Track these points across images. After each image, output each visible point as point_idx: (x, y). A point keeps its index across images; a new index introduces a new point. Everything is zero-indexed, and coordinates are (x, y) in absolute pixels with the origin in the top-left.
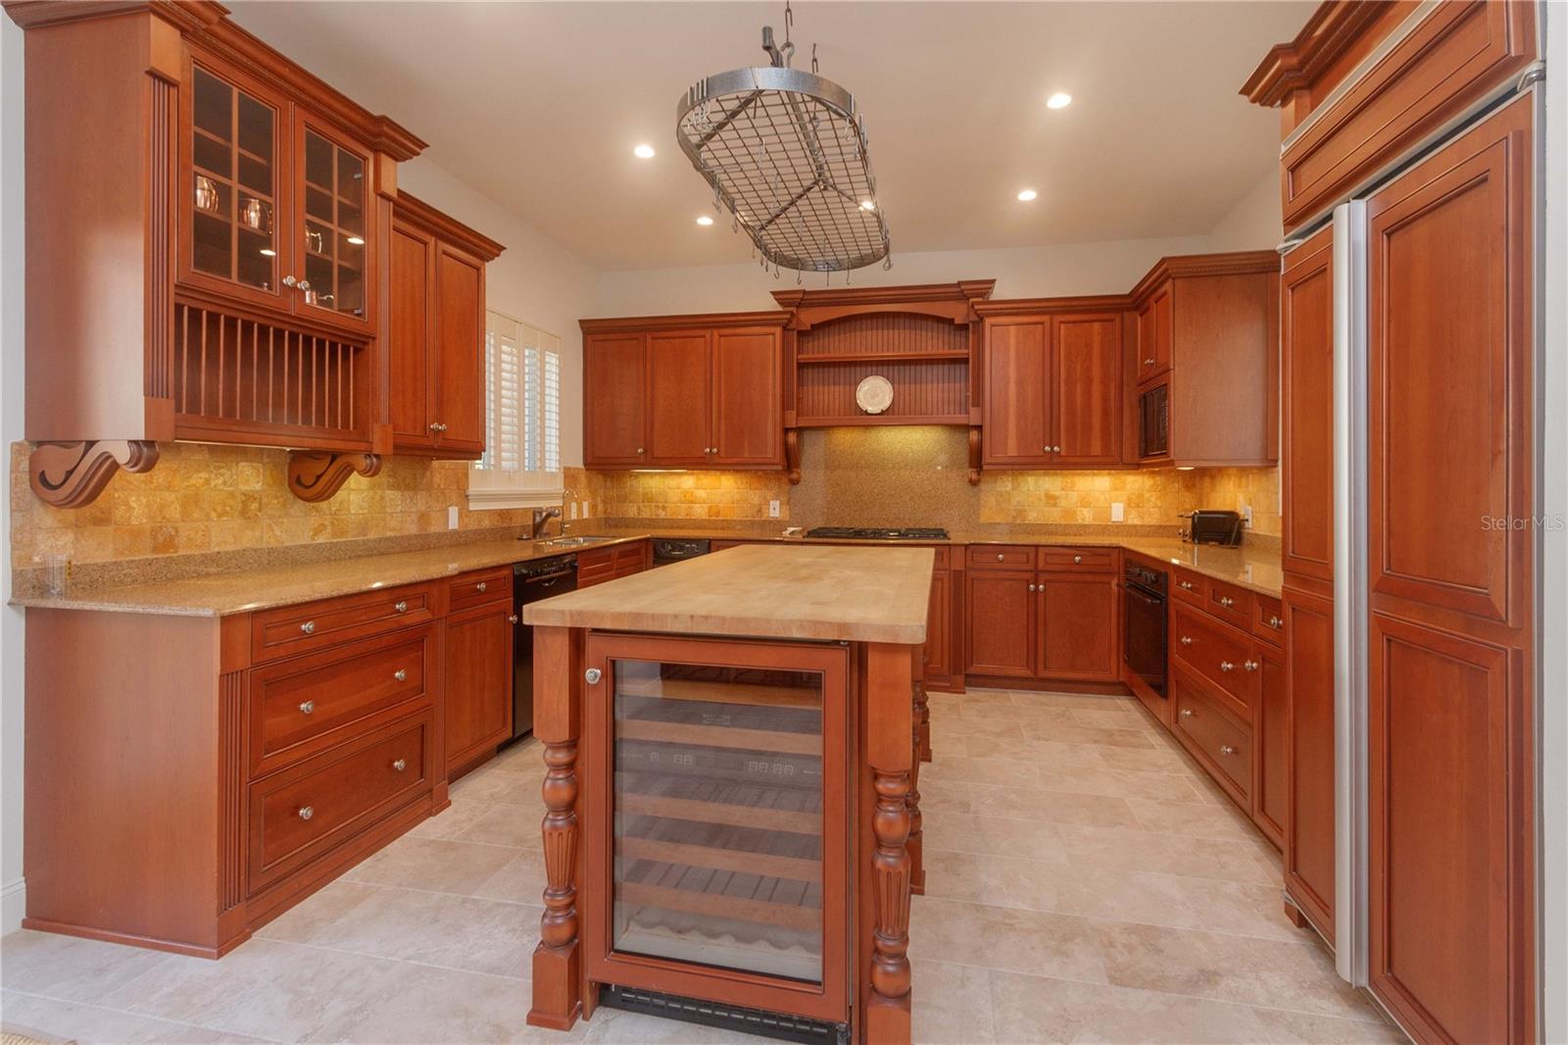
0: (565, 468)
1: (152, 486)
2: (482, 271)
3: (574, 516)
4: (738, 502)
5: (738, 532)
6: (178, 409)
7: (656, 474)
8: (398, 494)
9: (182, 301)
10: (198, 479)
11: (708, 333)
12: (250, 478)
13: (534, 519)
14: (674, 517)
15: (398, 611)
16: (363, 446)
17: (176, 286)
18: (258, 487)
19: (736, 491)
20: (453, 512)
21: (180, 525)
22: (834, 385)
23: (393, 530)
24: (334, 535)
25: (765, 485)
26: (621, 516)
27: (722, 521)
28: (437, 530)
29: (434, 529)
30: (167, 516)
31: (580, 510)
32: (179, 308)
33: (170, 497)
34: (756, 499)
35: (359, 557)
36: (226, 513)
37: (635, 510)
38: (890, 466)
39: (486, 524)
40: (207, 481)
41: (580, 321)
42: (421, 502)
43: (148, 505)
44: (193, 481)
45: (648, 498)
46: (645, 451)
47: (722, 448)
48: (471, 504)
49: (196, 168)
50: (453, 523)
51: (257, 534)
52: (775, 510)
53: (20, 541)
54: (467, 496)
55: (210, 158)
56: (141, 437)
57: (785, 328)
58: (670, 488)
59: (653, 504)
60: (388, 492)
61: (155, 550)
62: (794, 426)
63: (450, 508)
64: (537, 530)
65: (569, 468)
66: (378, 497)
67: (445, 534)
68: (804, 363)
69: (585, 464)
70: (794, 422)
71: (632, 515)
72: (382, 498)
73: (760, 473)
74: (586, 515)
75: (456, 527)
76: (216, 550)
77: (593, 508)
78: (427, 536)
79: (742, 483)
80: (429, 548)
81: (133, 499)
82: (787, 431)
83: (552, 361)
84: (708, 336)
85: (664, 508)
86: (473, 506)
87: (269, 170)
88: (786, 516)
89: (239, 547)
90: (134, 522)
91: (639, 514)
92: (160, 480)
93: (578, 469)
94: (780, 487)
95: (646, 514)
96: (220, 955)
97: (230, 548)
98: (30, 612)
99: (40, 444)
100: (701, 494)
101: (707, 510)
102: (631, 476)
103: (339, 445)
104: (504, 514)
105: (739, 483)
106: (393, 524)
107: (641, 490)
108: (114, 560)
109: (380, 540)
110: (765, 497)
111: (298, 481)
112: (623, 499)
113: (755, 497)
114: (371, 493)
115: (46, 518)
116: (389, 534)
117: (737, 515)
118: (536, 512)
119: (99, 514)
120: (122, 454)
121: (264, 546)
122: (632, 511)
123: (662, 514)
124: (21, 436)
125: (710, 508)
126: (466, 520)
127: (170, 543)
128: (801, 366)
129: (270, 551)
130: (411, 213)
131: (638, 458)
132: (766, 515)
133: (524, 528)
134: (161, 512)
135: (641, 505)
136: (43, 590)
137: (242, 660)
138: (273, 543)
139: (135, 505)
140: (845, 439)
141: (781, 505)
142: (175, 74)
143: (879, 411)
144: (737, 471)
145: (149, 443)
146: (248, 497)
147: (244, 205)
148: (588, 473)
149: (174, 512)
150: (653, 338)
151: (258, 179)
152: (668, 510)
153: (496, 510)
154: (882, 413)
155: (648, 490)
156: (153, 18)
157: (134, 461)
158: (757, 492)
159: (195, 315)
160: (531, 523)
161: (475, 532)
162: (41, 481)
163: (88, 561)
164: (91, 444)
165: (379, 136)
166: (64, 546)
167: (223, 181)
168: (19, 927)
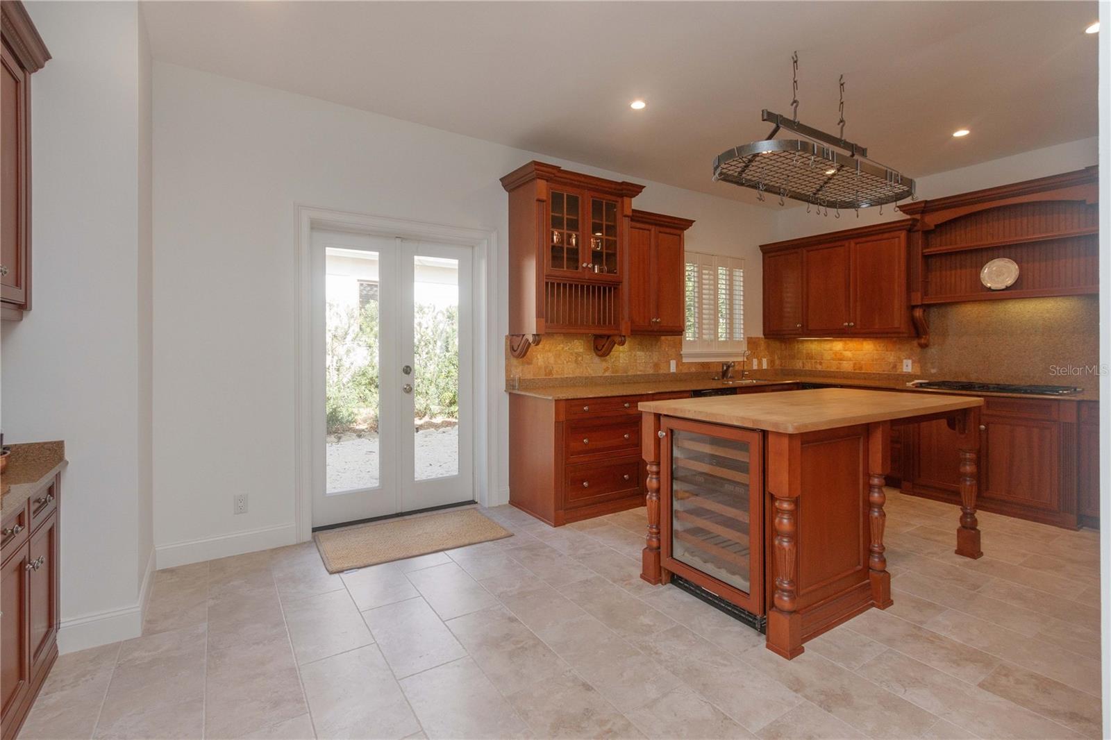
0: (748, 338)
2: (682, 236)
3: (755, 367)
4: (876, 360)
5: (877, 382)
6: (547, 321)
7: (815, 340)
8: (642, 353)
9: (547, 281)
10: (560, 347)
11: (846, 243)
12: (578, 346)
13: (723, 368)
14: (828, 370)
15: (625, 407)
16: (616, 332)
17: (546, 276)
18: (581, 350)
19: (875, 352)
20: (673, 364)
21: (554, 366)
22: (961, 268)
23: (641, 371)
24: (613, 373)
25: (899, 348)
26: (791, 368)
27: (864, 373)
28: (665, 372)
29: (661, 372)
30: (550, 362)
31: (760, 363)
32: (547, 283)
33: (550, 354)
34: (892, 358)
35: (624, 383)
36: (569, 361)
37: (801, 364)
38: (1019, 332)
39: (693, 370)
40: (563, 348)
41: (760, 246)
42: (655, 357)
43: (543, 358)
44: (558, 348)
45: (810, 357)
46: (803, 326)
47: (858, 322)
48: (684, 359)
49: (552, 229)
50: (673, 369)
51: (582, 370)
52: (908, 366)
53: (508, 371)
54: (681, 355)
55: (557, 223)
56: (535, 333)
57: (909, 231)
58: (825, 350)
59: (813, 361)
60: (638, 352)
61: (546, 375)
62: (919, 303)
63: (671, 361)
64: (724, 374)
65: (751, 338)
66: (633, 355)
67: (669, 374)
68: (928, 255)
69: (764, 334)
70: (919, 300)
71: (798, 368)
72: (635, 356)
73: (895, 339)
74: (765, 366)
75: (675, 371)
76: (566, 376)
77: (771, 362)
78: (658, 374)
79: (880, 346)
80: (660, 381)
81: (538, 355)
82: (914, 307)
83: (739, 274)
84: (847, 244)
85: (821, 363)
86: (685, 360)
87: (577, 220)
88: (918, 371)
89: (575, 376)
90: (539, 364)
91: (803, 367)
93: (759, 338)
94: (911, 349)
95: (808, 367)
96: (555, 527)
97: (571, 376)
98: (510, 394)
99: (513, 335)
100: (848, 354)
101: (852, 366)
102: (798, 342)
103: (606, 332)
104: (704, 365)
105: (878, 347)
106: (641, 368)
107: (804, 351)
109: (634, 376)
110: (899, 358)
111: (597, 348)
112: (793, 357)
113: (891, 357)
114: (630, 353)
115: (514, 361)
116: (639, 373)
117: (876, 369)
118: (723, 364)
119: (529, 361)
120: (531, 339)
121: (584, 375)
122: (798, 365)
123: (819, 368)
124: (507, 334)
125: (855, 364)
126: (680, 367)
127: (550, 373)
128: (926, 257)
129: (587, 378)
130: (641, 217)
131: (798, 330)
132: (900, 370)
133: (717, 373)
134: (548, 361)
135: (805, 361)
136: (513, 387)
137: (562, 418)
138: (587, 375)
139: (539, 358)
140: (971, 312)
141: (913, 363)
142: (545, 198)
143: (1004, 287)
144: (877, 338)
145: (538, 335)
146: (578, 354)
147: (570, 236)
148: (767, 340)
149: (552, 360)
150: (808, 251)
151: (573, 225)
152: (823, 365)
153: (700, 363)
154: (1007, 288)
155: (809, 351)
156: (538, 180)
157: (534, 342)
158: (893, 353)
159: (553, 284)
160: (721, 370)
161: (686, 374)
162: (513, 349)
163: (526, 378)
164: (524, 335)
165: (622, 190)
166: (519, 372)
167: (561, 231)
168: (508, 503)
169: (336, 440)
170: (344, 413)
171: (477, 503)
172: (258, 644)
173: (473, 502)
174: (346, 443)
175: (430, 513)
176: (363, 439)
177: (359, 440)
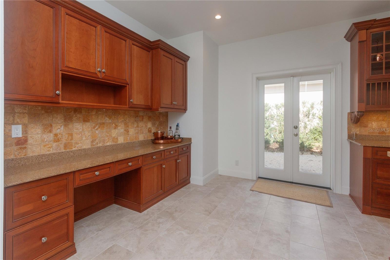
1: (379, 120)
6: (368, 104)
17: (367, 80)
30: (383, 126)
43: (378, 124)
49: (375, 54)
53: (349, 130)
55: (378, 50)
56: (358, 111)
81: (373, 122)
90: (374, 127)
92: (381, 119)
96: (362, 213)
99: (351, 112)
108: (368, 134)
115: (354, 126)
119: (365, 125)
124: (349, 112)
134: (381, 125)
136: (352, 138)
139: (374, 124)
142: (365, 39)
156: (360, 32)
164: (354, 112)
166: (356, 130)
167: (382, 53)
168: (349, 195)
169: (301, 154)
170: (306, 144)
171: (331, 189)
172: (217, 197)
173: (330, 189)
174: (305, 155)
175: (304, 186)
176: (313, 155)
177: (311, 155)
